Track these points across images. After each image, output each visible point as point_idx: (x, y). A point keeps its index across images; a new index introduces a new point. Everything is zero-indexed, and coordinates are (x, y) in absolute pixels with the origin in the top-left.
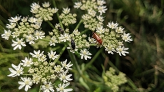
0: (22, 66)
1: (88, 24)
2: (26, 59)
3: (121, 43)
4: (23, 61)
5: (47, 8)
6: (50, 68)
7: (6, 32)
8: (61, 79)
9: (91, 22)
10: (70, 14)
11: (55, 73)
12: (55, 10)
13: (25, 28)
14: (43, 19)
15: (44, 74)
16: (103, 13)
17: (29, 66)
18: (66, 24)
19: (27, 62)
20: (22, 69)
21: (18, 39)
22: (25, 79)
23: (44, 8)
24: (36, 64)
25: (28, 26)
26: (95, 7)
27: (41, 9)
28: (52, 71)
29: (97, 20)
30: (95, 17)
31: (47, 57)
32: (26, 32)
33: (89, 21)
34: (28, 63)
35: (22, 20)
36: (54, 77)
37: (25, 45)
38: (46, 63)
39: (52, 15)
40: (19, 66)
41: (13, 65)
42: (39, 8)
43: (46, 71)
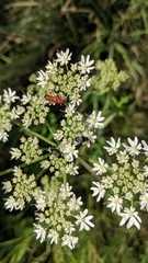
0: (122, 211)
1: (38, 118)
2: (109, 206)
3: (74, 67)
4: (113, 210)
5: (14, 185)
6: (122, 170)
7: (65, 243)
8: (137, 153)
9: (33, 113)
10: (21, 147)
11: (130, 161)
12: (17, 171)
13: (56, 215)
14: (33, 189)
15: (131, 178)
16: (16, 95)
17: (121, 201)
18: (40, 152)
19: (115, 204)
20: (126, 210)
21: (77, 223)
22: (142, 203)
23: (13, 189)
24: (116, 190)
25: (51, 210)
26: (6, 107)
27: (15, 194)
28: (127, 166)
29: (28, 104)
30: (25, 106)
31: (105, 175)
32: (62, 213)
34: (116, 202)
35: (41, 221)
36: (136, 163)
37: (86, 211)
38: (115, 176)
39: (25, 176)
40: (122, 214)
41: (122, 223)
42: (16, 199)
43: (127, 175)
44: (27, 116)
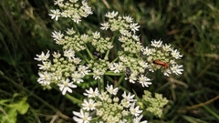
0: (85, 111)
1: (126, 46)
3: (173, 62)
5: (73, 36)
6: (116, 105)
8: (132, 113)
9: (129, 43)
10: (102, 39)
12: (85, 37)
13: (63, 66)
14: (74, 50)
15: (112, 113)
16: (136, 31)
17: (93, 108)
19: (88, 105)
23: (69, 36)
24: (99, 104)
25: (65, 62)
26: (127, 26)
27: (67, 38)
30: (131, 37)
31: (108, 93)
33: (127, 43)
34: (91, 106)
36: (125, 113)
38: (110, 100)
41: (75, 113)
42: (63, 38)
43: (114, 109)
44: (126, 39)
